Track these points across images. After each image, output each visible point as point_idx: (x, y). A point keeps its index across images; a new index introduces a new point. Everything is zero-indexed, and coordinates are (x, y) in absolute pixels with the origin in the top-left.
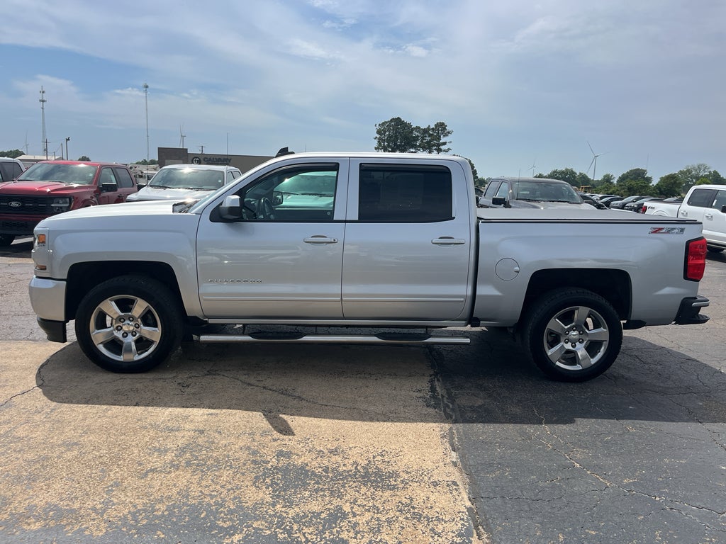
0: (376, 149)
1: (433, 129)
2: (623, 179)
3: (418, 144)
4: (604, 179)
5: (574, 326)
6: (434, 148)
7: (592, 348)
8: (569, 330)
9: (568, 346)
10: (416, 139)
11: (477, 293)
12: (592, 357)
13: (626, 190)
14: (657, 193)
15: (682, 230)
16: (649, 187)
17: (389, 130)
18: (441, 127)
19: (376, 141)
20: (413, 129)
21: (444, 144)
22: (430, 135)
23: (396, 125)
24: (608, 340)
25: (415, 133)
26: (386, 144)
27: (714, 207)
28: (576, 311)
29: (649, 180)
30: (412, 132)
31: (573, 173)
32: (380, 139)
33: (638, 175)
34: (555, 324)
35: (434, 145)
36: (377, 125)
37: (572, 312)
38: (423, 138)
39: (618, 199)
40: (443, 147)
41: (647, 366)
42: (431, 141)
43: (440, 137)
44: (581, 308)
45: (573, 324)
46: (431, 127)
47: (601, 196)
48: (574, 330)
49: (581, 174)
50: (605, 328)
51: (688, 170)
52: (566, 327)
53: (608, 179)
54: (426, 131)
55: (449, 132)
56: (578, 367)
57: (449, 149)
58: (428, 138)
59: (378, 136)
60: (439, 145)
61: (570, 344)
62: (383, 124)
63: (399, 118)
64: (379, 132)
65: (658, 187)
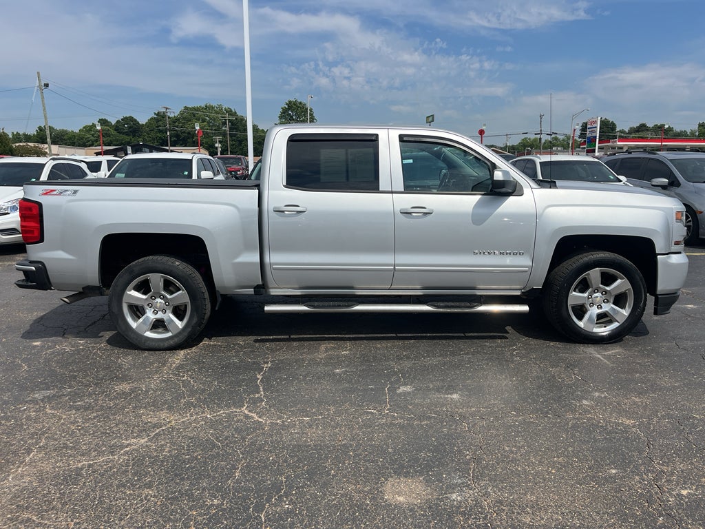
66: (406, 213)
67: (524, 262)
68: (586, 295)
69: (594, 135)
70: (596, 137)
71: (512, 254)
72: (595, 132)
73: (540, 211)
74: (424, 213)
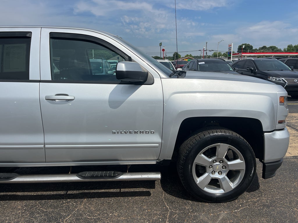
66: (50, 100)
67: (155, 139)
68: (210, 160)
69: (230, 51)
70: (231, 52)
71: (144, 133)
72: (231, 50)
73: (166, 96)
74: (67, 100)
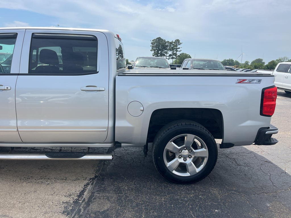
0: (151, 50)
1: (174, 42)
2: (253, 63)
3: (168, 48)
4: (245, 63)
5: (184, 147)
6: (175, 50)
7: (197, 162)
8: (181, 150)
9: (181, 160)
10: (167, 46)
11: (116, 125)
12: (198, 167)
13: (253, 67)
14: (266, 68)
15: (260, 81)
16: (263, 66)
17: (156, 43)
18: (178, 41)
19: (151, 47)
20: (166, 42)
21: (179, 48)
22: (173, 45)
23: (159, 40)
24: (208, 156)
25: (167, 44)
26: (155, 48)
27: (289, 72)
28: (186, 137)
29: (264, 63)
30: (165, 43)
31: (232, 60)
32: (152, 46)
33: (259, 61)
34: (171, 145)
35: (175, 49)
36: (151, 41)
37: (183, 138)
38: (170, 46)
39: (249, 71)
40: (178, 50)
41: (239, 167)
42: (173, 47)
43: (177, 45)
44: (189, 135)
45: (184, 145)
46: (173, 41)
47: (242, 69)
48: (185, 150)
49: (236, 61)
50: (205, 149)
51: (280, 59)
52: (179, 148)
53: (247, 63)
54: (171, 43)
55: (181, 43)
56: (187, 174)
57: (181, 50)
58: (172, 46)
59: (152, 45)
60: (177, 49)
61: (182, 158)
62: (154, 40)
63: (159, 37)
64: (152, 43)
65: (267, 66)
